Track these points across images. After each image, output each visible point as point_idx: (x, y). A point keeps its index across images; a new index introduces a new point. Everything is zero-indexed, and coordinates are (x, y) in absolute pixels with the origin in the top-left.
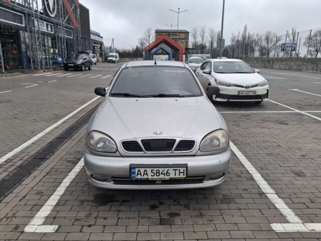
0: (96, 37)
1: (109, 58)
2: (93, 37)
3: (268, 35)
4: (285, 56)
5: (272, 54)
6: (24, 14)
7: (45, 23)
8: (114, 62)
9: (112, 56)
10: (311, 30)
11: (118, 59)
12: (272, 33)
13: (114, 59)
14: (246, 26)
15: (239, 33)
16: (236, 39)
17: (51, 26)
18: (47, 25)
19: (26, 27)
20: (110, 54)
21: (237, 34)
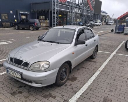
0: (104, 14)
1: (108, 23)
2: (102, 14)
6: (70, 6)
7: (78, 9)
8: (110, 25)
9: (110, 22)
11: (113, 23)
13: (110, 23)
17: (81, 10)
18: (79, 10)
19: (70, 11)
20: (109, 21)
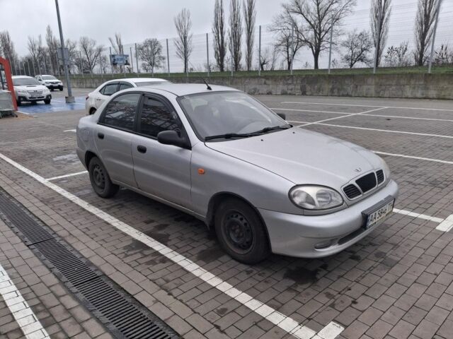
3: (84, 42)
4: (115, 72)
5: (97, 69)
10: (167, 40)
12: (89, 40)
14: (49, 27)
15: (40, 37)
16: (37, 47)
21: (37, 39)
